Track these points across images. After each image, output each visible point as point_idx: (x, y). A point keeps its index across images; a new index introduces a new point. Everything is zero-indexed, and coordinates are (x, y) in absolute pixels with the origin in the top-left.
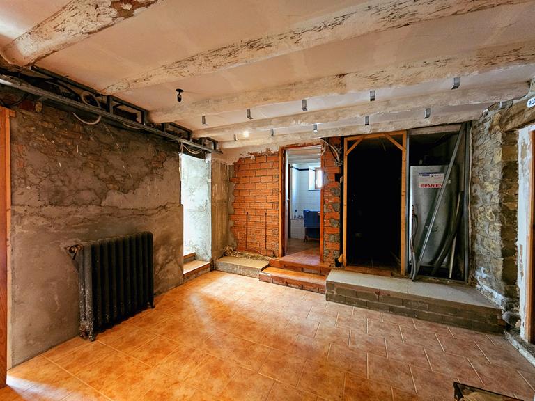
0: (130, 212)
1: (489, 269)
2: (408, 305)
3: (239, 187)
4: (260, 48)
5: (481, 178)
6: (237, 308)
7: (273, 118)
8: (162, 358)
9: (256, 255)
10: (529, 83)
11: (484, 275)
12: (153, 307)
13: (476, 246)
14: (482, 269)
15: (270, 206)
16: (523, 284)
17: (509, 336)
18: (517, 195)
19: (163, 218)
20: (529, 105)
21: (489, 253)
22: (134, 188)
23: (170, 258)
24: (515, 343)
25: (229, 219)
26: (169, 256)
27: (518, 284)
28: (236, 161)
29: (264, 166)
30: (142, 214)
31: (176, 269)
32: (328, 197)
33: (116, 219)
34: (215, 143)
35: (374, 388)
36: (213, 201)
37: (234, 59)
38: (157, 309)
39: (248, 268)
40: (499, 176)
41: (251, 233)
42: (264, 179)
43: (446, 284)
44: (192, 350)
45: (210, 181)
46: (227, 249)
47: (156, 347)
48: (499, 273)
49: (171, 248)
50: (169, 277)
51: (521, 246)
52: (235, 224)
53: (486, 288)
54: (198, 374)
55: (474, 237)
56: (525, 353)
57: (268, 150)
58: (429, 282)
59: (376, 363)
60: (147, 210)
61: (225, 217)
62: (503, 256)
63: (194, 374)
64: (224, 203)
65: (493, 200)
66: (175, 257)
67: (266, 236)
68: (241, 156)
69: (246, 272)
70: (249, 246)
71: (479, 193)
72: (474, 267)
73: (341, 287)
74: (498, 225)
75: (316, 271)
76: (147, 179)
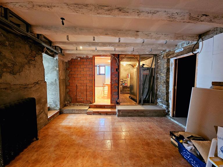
0: (18, 86)
1: (162, 99)
2: (143, 113)
3: (71, 73)
4: (123, 12)
5: (160, 72)
6: (85, 128)
7: (100, 43)
8: (63, 162)
9: (82, 104)
10: (176, 45)
11: (160, 101)
12: (37, 139)
13: (158, 92)
14: (159, 99)
15: (88, 82)
16: (171, 102)
17: (168, 116)
18: (169, 77)
19: (37, 89)
20: (176, 52)
21: (162, 94)
22: (19, 71)
23: (41, 111)
24: (169, 118)
25: (66, 88)
26: (40, 110)
27: (169, 102)
28: (70, 60)
29: (85, 63)
30: (25, 87)
31: (44, 117)
32: (113, 78)
33: (9, 91)
34: (61, 50)
35: (149, 141)
36: (60, 79)
37: (110, 13)
38: (41, 140)
39: (81, 110)
40: (166, 71)
41: (79, 94)
42: (85, 70)
43: (150, 105)
44: (77, 152)
45: (58, 69)
46: (66, 103)
47: (56, 158)
48: (165, 99)
49: (42, 105)
50: (42, 121)
51: (170, 91)
52: (70, 90)
53: (161, 104)
54: (87, 161)
55: (157, 90)
56: (172, 120)
57: (87, 57)
58: (146, 105)
59: (145, 133)
60: (28, 85)
61: (64, 87)
62: (166, 95)
63: (86, 162)
64: (64, 81)
65: (164, 78)
66: (44, 110)
67: (87, 95)
68: (72, 58)
69: (80, 112)
70: (78, 100)
71: (159, 76)
72: (157, 99)
73: (123, 111)
74: (165, 86)
75: (110, 107)
76: (27, 67)
